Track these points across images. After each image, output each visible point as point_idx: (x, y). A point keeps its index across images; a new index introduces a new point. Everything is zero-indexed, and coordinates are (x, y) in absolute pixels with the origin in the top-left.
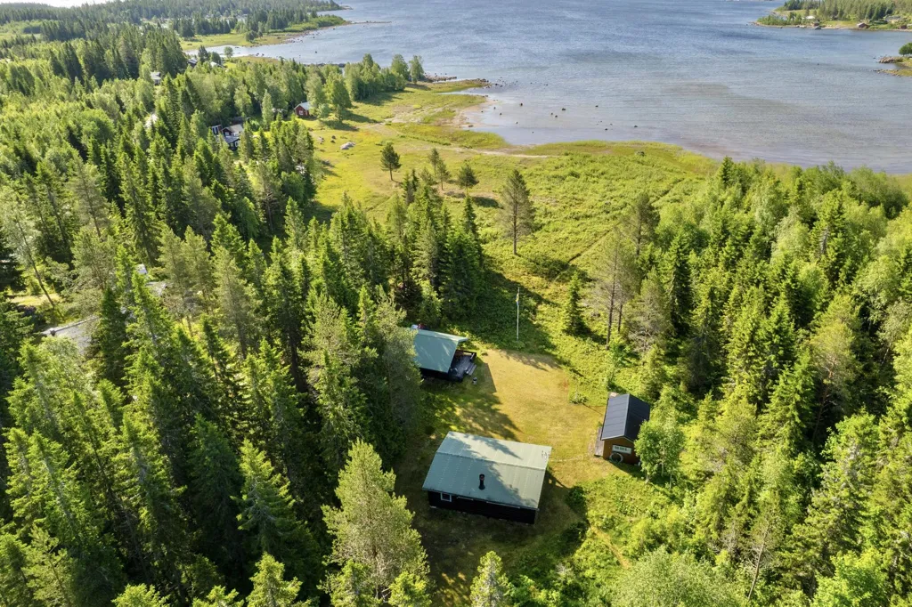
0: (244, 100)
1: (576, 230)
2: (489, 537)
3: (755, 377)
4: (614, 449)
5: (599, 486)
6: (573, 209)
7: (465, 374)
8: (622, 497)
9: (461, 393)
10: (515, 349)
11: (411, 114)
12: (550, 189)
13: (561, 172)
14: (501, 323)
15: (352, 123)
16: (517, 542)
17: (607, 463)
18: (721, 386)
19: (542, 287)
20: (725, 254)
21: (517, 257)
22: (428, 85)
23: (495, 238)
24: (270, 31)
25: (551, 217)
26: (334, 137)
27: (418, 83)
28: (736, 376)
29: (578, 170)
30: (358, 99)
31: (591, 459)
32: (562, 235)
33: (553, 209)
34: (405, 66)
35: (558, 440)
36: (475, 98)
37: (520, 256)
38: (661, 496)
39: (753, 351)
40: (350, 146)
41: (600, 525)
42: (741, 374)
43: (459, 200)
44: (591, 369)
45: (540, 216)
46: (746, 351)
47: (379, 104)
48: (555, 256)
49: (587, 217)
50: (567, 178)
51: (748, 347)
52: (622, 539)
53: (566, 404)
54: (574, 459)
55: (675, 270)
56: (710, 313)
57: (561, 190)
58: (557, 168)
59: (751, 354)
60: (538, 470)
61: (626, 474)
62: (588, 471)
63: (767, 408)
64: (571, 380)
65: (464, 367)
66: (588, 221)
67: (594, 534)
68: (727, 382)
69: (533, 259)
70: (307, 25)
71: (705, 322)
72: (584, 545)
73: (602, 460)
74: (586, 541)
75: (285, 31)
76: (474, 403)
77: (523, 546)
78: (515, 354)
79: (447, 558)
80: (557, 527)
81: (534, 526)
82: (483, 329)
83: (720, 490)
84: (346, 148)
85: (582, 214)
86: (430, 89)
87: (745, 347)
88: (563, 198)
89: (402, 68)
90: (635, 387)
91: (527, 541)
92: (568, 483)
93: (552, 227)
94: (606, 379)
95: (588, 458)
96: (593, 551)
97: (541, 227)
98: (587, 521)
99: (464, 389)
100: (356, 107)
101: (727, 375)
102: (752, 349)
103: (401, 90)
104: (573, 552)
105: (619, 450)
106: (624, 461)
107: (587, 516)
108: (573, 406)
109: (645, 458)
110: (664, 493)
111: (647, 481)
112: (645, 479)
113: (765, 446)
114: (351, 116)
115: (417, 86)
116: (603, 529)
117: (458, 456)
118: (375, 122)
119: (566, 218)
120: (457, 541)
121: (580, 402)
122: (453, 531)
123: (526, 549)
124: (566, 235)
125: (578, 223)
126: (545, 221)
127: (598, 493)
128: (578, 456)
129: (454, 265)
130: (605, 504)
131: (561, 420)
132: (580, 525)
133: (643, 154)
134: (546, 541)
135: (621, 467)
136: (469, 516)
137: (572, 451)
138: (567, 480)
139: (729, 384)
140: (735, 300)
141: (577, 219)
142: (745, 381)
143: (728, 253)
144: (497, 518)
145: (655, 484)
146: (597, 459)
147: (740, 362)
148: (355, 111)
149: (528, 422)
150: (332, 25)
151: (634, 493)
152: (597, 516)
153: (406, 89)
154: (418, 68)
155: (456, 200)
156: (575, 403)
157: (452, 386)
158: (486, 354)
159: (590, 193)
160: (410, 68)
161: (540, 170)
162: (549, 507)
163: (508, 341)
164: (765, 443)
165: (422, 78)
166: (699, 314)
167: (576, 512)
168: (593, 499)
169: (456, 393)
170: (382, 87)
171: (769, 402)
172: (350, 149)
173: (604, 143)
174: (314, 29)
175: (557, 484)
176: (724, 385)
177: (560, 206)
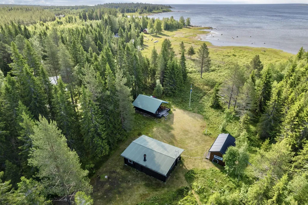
0: (127, 26)
2: (143, 183)
3: (296, 135)
4: (215, 157)
5: (203, 172)
6: (230, 66)
7: (163, 116)
8: (212, 180)
9: (159, 123)
10: (188, 110)
11: (182, 35)
12: (223, 59)
13: (229, 54)
14: (186, 100)
15: (160, 36)
16: (154, 188)
17: (211, 162)
18: (276, 138)
19: (208, 90)
20: (291, 80)
22: (191, 27)
23: (195, 72)
24: (147, 12)
25: (220, 68)
26: (153, 39)
27: (188, 27)
28: (285, 134)
29: (236, 54)
30: (165, 30)
31: (204, 159)
32: (222, 74)
33: (222, 65)
34: (184, 21)
35: (192, 148)
36: (206, 32)
37: (203, 79)
38: (232, 184)
39: (297, 121)
40: (157, 42)
41: (196, 190)
42: (288, 133)
44: (217, 122)
45: (216, 67)
46: (293, 121)
47: (172, 31)
48: (217, 80)
50: (231, 56)
51: (294, 119)
52: (205, 200)
53: (201, 134)
54: (196, 158)
55: (264, 84)
56: (276, 103)
57: (228, 60)
59: (295, 123)
60: (173, 158)
61: (218, 169)
62: (200, 165)
63: (300, 152)
64: (207, 126)
65: (164, 113)
67: (192, 194)
68: (280, 136)
69: (208, 80)
70: (159, 11)
71: (273, 107)
72: (185, 198)
73: (208, 161)
74: (187, 196)
75: (151, 13)
76: (162, 127)
77: (157, 191)
78: (187, 112)
79: (122, 188)
80: (176, 187)
81: (165, 183)
82: (177, 101)
83: (260, 189)
84: (155, 42)
87: (292, 119)
88: (227, 62)
89: (183, 21)
90: (235, 133)
91: (160, 189)
92: (189, 167)
93: (219, 71)
94: (222, 127)
95: (202, 159)
96: (188, 202)
97: (215, 71)
98: (191, 187)
99: (160, 121)
100: (164, 32)
101: (280, 132)
102: (296, 120)
103: (181, 28)
104: (178, 200)
105: (217, 158)
106: (218, 164)
107: (192, 185)
108: (204, 136)
109: (227, 164)
110: (234, 183)
111: (227, 175)
112: (226, 174)
113: (296, 172)
114: (161, 34)
115: (187, 27)
116: (197, 193)
117: (141, 145)
118: (168, 36)
119: (226, 69)
120: (129, 182)
121: (207, 135)
122: (129, 177)
123: (157, 193)
124: (224, 74)
126: (217, 69)
127: (201, 175)
128: (198, 157)
129: (169, 74)
130: (203, 181)
131: (196, 140)
132: (187, 188)
133: (265, 51)
134: (168, 191)
135: (217, 166)
136: (139, 172)
137: (196, 154)
138: (189, 166)
139: (281, 137)
140: (292, 99)
142: (289, 137)
143: (293, 80)
144: (150, 176)
145: (231, 177)
146: (206, 160)
147: (288, 127)
148: (163, 33)
149: (182, 139)
150: (167, 12)
151: (219, 178)
152: (196, 186)
153: (183, 28)
154: (189, 22)
156: (205, 135)
157: (156, 119)
158: (175, 110)
159: (238, 62)
160: (186, 22)
162: (176, 176)
163: (186, 107)
164: (296, 170)
165: (189, 25)
166: (271, 103)
167: (188, 182)
168: (197, 178)
169: (157, 123)
170: (175, 27)
171: (302, 148)
172: (157, 43)
173: (250, 47)
174: (161, 12)
175: (184, 167)
176: (277, 137)
177: (225, 65)
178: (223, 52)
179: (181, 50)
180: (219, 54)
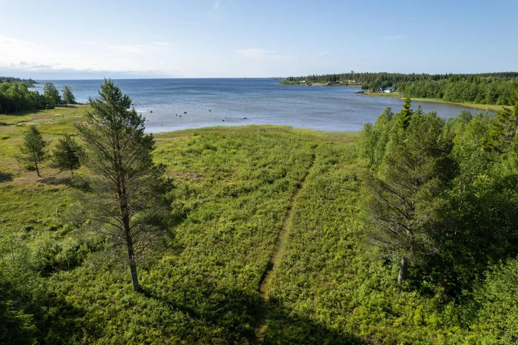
1: (241, 212)
6: (223, 183)
11: (51, 119)
12: (187, 163)
13: (194, 148)
21: (141, 300)
25: (196, 196)
27: (69, 105)
29: (212, 144)
32: (223, 225)
33: (196, 186)
37: (148, 295)
43: (57, 187)
45: (180, 197)
47: (22, 115)
48: (227, 281)
49: (247, 191)
50: (204, 152)
57: (200, 163)
58: (189, 145)
66: (252, 197)
85: (238, 188)
86: (77, 108)
88: (206, 171)
93: (201, 213)
97: (184, 216)
103: (51, 108)
115: (66, 106)
119: (219, 196)
124: (229, 224)
125: (238, 201)
126: (188, 204)
141: (234, 195)
153: (56, 108)
154: (69, 95)
155: (53, 187)
159: (235, 163)
161: (172, 146)
165: (73, 102)
177: (205, 182)
178: (176, 145)
179: (25, 156)
180: (166, 150)
